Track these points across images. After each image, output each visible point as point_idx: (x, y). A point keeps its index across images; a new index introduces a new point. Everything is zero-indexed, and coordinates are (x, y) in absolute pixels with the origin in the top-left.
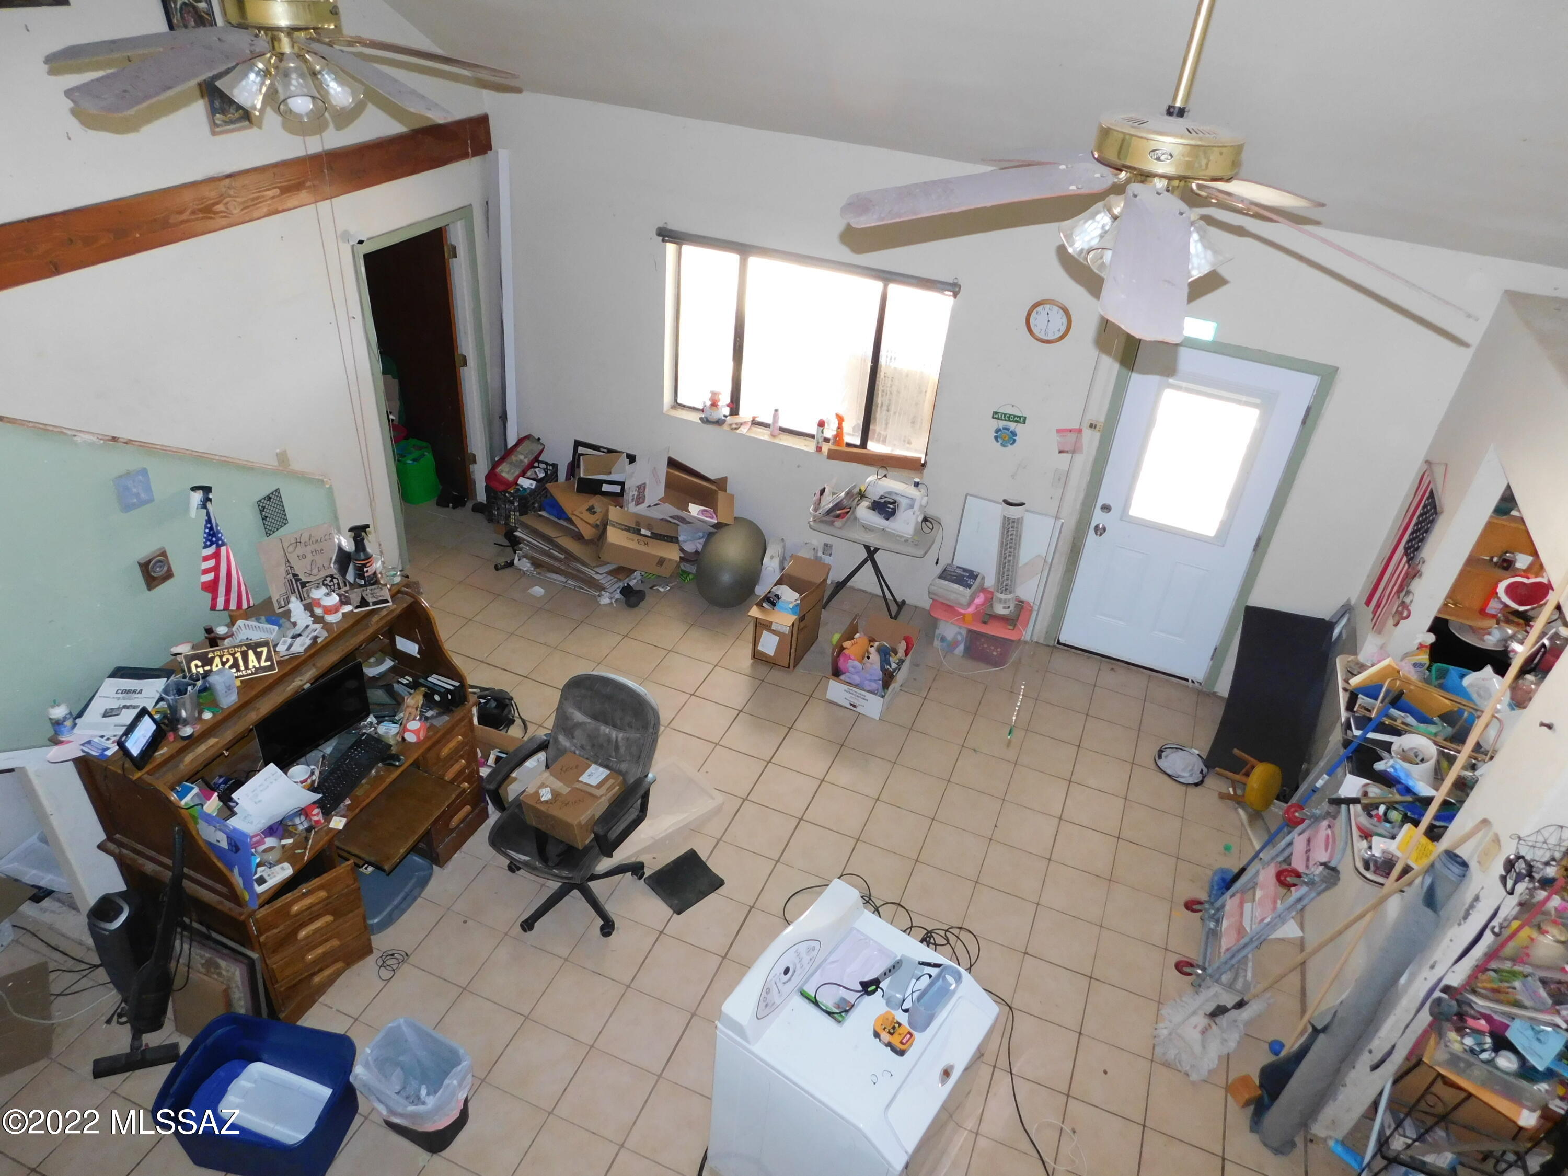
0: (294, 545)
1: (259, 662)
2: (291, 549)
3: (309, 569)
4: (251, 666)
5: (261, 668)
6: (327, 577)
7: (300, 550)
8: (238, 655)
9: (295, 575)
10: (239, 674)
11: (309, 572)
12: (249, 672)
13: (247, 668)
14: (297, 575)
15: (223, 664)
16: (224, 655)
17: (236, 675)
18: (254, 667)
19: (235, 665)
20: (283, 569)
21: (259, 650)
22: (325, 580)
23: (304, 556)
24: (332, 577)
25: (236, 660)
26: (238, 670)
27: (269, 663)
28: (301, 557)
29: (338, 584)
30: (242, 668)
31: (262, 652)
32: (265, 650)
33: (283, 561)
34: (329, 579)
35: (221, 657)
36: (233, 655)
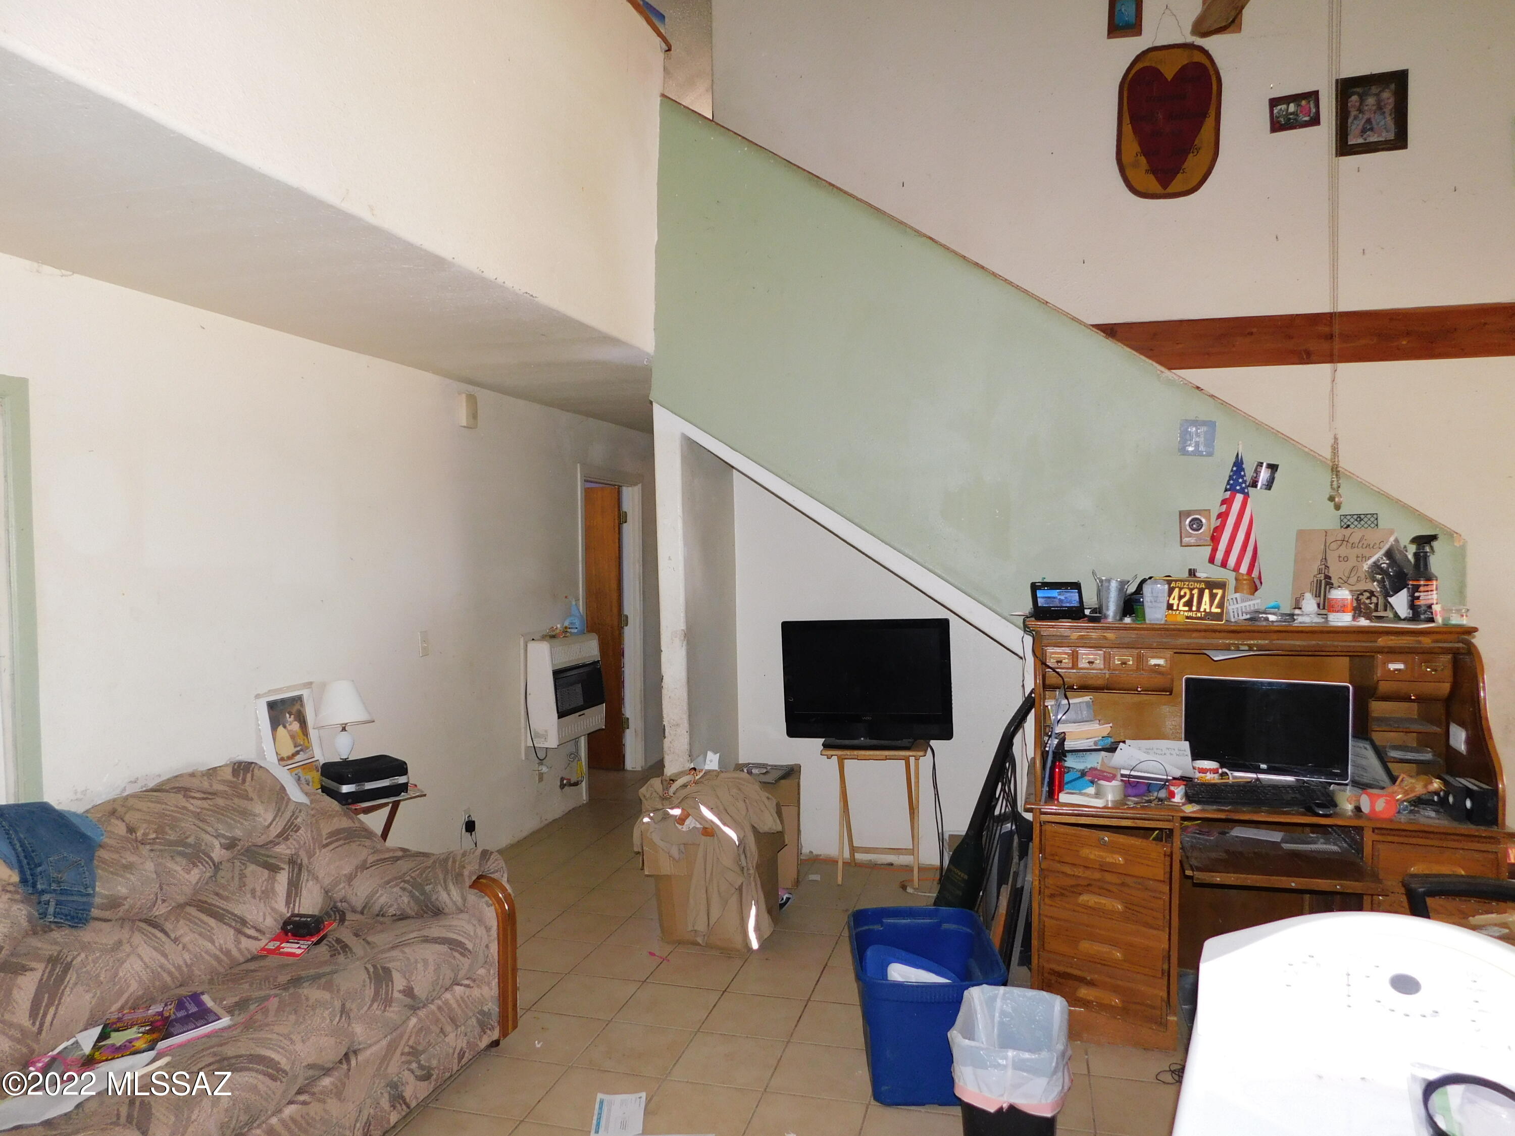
0: (1339, 543)
1: (1211, 606)
2: (1334, 546)
3: (1346, 575)
4: (1202, 610)
5: (1211, 613)
6: (1365, 591)
7: (1343, 551)
8: (1195, 592)
9: (1328, 577)
10: (1190, 614)
11: (1345, 578)
12: (1199, 615)
13: (1198, 610)
14: (1330, 578)
15: (1180, 598)
16: (1183, 588)
17: (1186, 614)
18: (1205, 611)
19: (1189, 604)
20: (1316, 565)
21: (1215, 591)
22: (1362, 594)
23: (1346, 559)
24: (1372, 593)
25: (1192, 596)
26: (1190, 610)
27: (1219, 610)
28: (1341, 559)
29: (1377, 605)
30: (1194, 608)
31: (1217, 594)
32: (1220, 592)
33: (1320, 557)
34: (1367, 594)
35: (1181, 589)
36: (1191, 590)
